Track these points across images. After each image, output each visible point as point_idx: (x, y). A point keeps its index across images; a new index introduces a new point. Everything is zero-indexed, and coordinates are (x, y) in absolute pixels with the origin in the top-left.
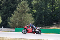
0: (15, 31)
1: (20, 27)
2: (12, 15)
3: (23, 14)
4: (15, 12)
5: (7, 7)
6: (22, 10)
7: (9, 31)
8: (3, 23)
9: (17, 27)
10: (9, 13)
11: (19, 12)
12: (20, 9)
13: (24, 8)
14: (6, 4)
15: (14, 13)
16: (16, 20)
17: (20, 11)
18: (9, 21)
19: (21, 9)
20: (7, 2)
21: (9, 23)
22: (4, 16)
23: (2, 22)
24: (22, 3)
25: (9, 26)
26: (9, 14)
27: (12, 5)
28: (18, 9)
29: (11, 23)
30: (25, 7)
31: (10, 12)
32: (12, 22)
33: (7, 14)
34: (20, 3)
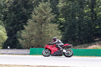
0: (30, 54)
1: (38, 47)
2: (25, 26)
3: (43, 25)
4: (30, 21)
5: (15, 14)
6: (40, 18)
7: (19, 54)
8: (10, 40)
9: (33, 47)
10: (20, 23)
11: (36, 22)
12: (38, 16)
13: (45, 15)
14: (14, 8)
15: (27, 23)
16: (32, 35)
17: (38, 21)
18: (20, 37)
19: (40, 16)
20: (16, 6)
21: (20, 40)
22: (11, 28)
23: (7, 39)
24: (40, 6)
25: (20, 45)
26: (20, 25)
27: (25, 10)
28: (33, 16)
29: (23, 40)
30: (46, 13)
31: (21, 21)
32: (25, 39)
33: (15, 26)
34: (38, 6)
